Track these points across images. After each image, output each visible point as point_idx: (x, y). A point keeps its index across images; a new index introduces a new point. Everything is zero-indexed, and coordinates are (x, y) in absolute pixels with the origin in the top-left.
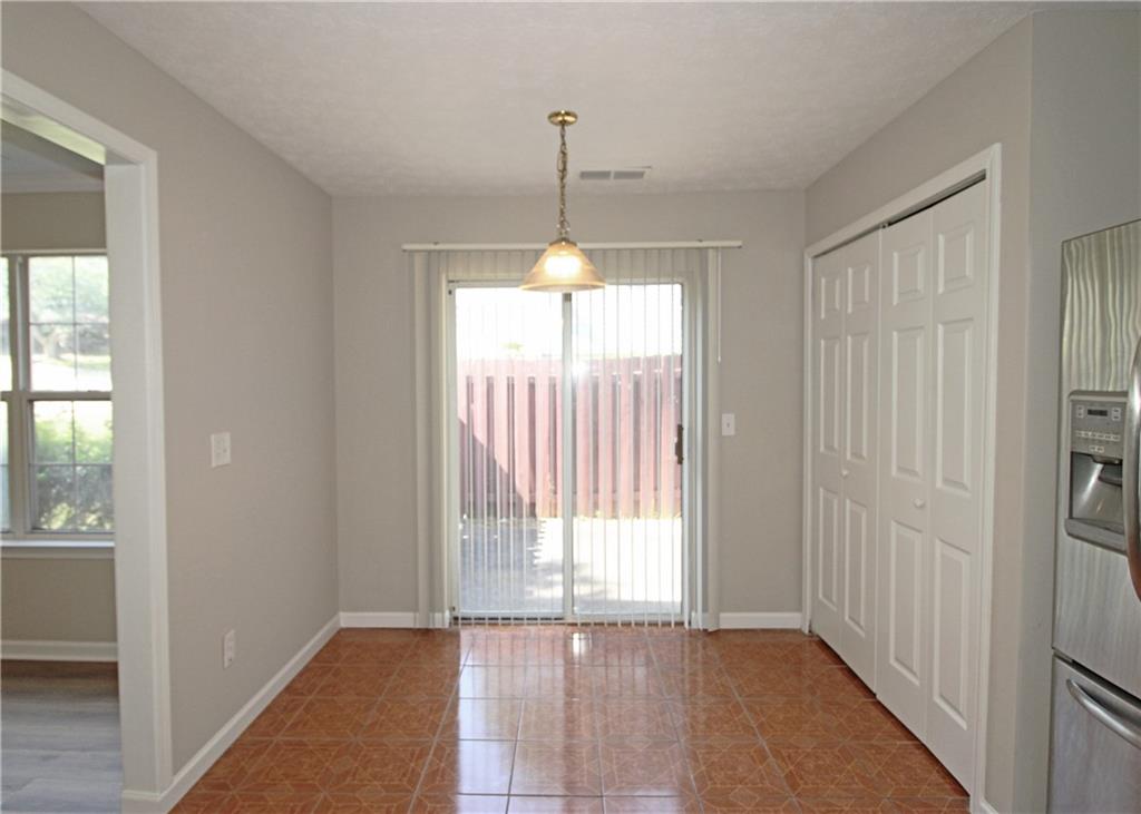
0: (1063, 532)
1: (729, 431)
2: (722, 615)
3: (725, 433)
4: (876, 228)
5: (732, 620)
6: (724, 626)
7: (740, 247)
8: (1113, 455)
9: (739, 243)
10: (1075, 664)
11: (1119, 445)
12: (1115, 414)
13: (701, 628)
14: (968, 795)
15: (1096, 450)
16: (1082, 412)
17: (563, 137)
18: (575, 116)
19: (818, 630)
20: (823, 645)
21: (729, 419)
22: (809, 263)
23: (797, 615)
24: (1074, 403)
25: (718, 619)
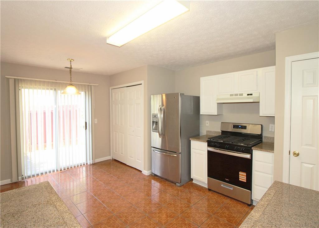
0: (152, 131)
1: (96, 122)
2: (96, 160)
3: (95, 123)
4: (124, 87)
5: (98, 160)
6: (96, 162)
7: (98, 86)
8: (157, 121)
9: (98, 85)
10: (154, 147)
11: (157, 120)
12: (157, 116)
13: (92, 163)
14: (141, 171)
15: (155, 121)
16: (153, 116)
17: (71, 64)
18: (74, 60)
19: (114, 158)
20: (116, 160)
21: (96, 120)
22: (110, 90)
23: (110, 157)
24: (153, 115)
25: (95, 161)
